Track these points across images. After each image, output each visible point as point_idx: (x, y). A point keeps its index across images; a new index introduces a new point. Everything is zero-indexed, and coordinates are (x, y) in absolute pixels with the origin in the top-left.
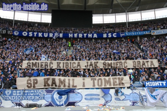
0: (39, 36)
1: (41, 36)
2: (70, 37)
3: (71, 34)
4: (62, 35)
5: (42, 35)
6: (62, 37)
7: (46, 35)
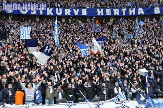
0: (48, 14)
1: (52, 14)
2: (99, 14)
3: (100, 10)
4: (86, 12)
5: (52, 11)
6: (86, 14)
7: (59, 12)
